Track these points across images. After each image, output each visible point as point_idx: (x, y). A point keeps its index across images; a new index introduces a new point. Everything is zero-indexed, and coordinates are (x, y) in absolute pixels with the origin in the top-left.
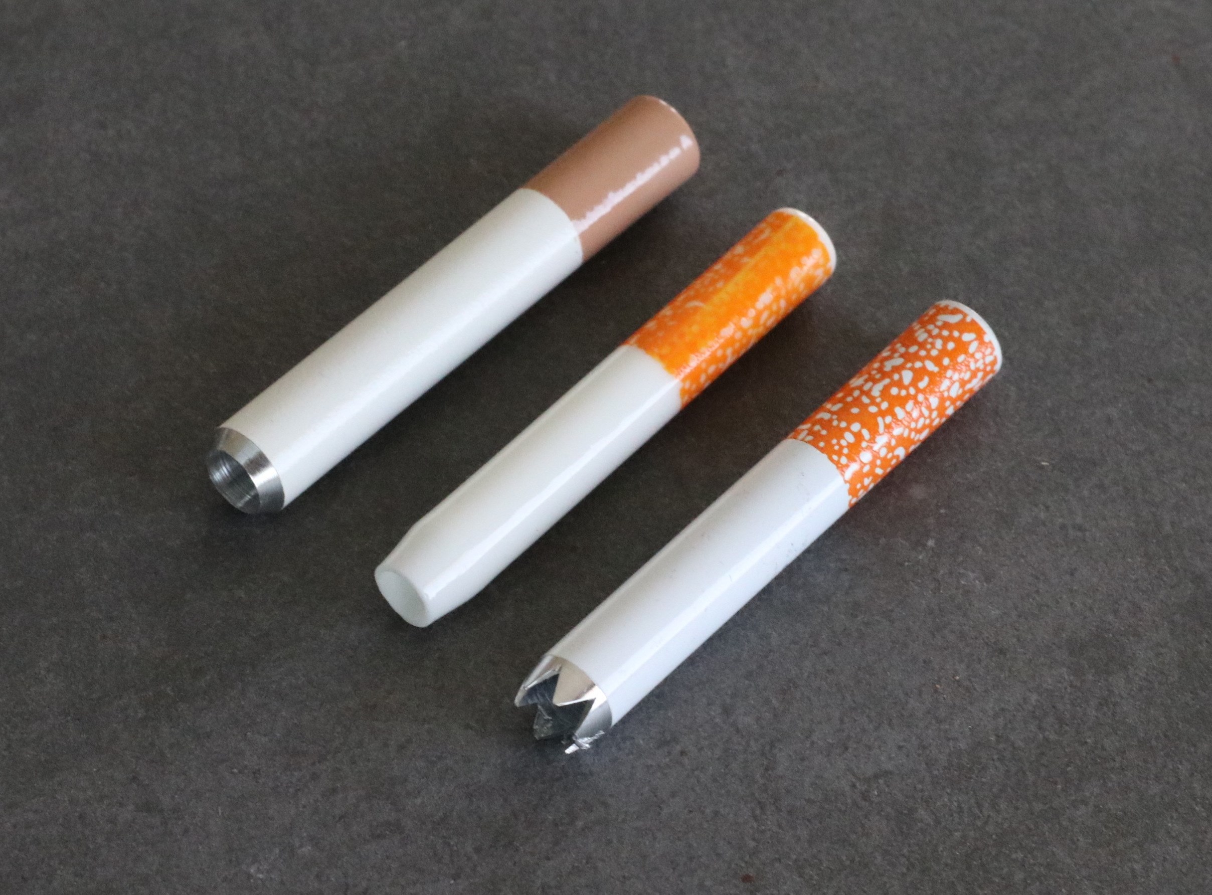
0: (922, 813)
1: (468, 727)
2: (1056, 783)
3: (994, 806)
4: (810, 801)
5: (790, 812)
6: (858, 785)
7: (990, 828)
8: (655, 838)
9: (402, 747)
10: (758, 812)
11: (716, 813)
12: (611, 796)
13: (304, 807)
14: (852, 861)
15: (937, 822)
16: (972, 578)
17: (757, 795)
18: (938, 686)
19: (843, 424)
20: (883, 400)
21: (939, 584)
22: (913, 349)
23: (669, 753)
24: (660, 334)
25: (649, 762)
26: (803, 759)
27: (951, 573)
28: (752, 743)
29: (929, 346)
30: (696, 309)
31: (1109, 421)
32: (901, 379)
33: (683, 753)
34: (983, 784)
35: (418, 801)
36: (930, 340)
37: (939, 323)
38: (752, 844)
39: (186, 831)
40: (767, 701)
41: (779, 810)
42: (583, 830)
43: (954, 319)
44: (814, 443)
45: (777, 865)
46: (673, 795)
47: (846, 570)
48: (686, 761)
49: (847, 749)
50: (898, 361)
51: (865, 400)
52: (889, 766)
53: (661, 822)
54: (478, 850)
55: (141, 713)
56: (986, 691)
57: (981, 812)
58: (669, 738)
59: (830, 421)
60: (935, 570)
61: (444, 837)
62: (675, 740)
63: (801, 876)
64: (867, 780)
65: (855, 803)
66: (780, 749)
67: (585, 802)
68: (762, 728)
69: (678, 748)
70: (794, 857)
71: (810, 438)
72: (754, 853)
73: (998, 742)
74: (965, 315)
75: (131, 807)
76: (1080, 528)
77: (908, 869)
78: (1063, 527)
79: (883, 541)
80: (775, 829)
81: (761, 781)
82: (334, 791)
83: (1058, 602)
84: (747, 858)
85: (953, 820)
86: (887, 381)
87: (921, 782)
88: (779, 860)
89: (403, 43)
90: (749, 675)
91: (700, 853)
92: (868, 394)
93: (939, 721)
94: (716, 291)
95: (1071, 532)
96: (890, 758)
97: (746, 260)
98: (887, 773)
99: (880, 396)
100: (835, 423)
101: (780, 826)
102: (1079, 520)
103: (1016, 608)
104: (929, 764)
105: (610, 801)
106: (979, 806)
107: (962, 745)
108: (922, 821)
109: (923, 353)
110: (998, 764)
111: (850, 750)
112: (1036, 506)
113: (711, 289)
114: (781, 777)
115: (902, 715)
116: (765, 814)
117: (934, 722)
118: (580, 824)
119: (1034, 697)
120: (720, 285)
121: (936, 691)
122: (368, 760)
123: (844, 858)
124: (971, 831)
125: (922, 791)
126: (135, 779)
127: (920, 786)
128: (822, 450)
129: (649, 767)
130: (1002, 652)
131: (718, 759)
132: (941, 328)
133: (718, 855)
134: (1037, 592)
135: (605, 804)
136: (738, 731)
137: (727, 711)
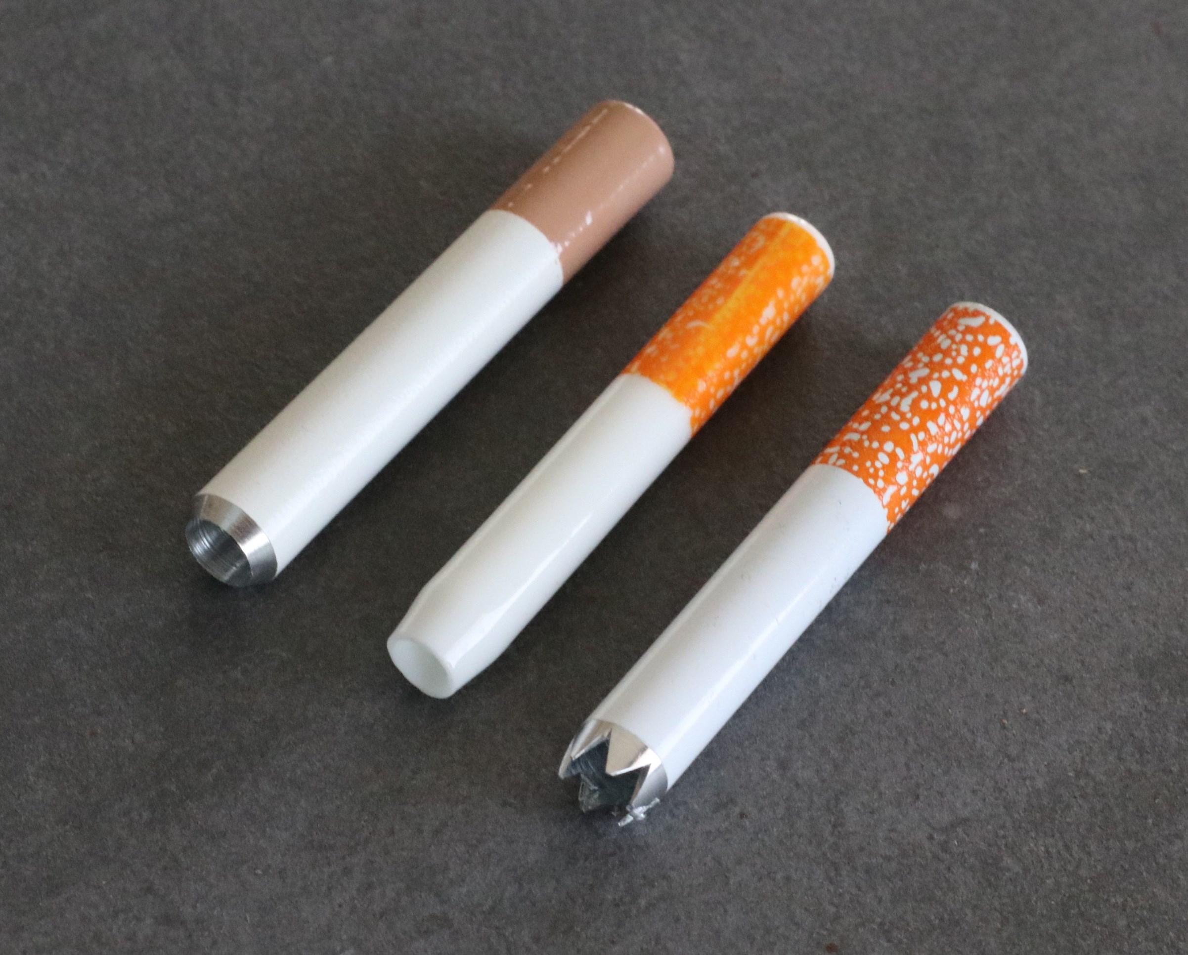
0: (1008, 861)
1: (505, 804)
2: (1146, 818)
3: (1084, 847)
4: (888, 859)
5: (867, 872)
6: (935, 836)
7: (1083, 872)
8: (726, 911)
9: (437, 832)
10: (832, 874)
11: (788, 879)
12: (672, 868)
13: (340, 906)
14: (942, 919)
15: (1026, 870)
16: (1024, 601)
17: (829, 855)
18: (1005, 721)
19: (875, 445)
20: (914, 415)
21: (989, 609)
22: (937, 358)
23: (728, 816)
24: (664, 359)
25: (708, 828)
26: (872, 812)
27: (1000, 597)
28: (815, 799)
29: (954, 354)
30: (698, 330)
31: (1144, 421)
32: (929, 389)
33: (742, 815)
34: (1069, 824)
35: (464, 890)
36: (954, 347)
37: (961, 328)
38: (833, 910)
39: (215, 943)
40: (824, 751)
41: (855, 869)
42: (647, 908)
43: (977, 322)
44: (848, 467)
45: (861, 930)
46: (739, 862)
47: (888, 602)
48: (747, 823)
49: (918, 797)
50: (924, 372)
51: (895, 416)
52: (966, 813)
53: (730, 893)
54: (537, 939)
55: (146, 815)
56: (1058, 723)
57: (1071, 855)
58: (725, 800)
59: (860, 442)
60: (983, 595)
61: (497, 928)
62: (732, 801)
63: (889, 941)
64: (944, 830)
65: (936, 857)
66: (847, 804)
67: (644, 877)
68: (824, 781)
69: (737, 810)
70: (878, 920)
71: (842, 462)
72: (837, 918)
73: (1077, 776)
74: (988, 318)
75: (149, 921)
76: (1132, 539)
77: (1002, 923)
78: (1113, 538)
79: (923, 567)
80: (854, 891)
81: (831, 840)
82: (370, 886)
83: (1118, 621)
84: (828, 926)
85: (1042, 867)
86: (915, 394)
87: (1003, 827)
88: (863, 925)
89: (329, 59)
90: (802, 724)
91: (776, 923)
92: (897, 409)
93: (1011, 760)
94: (717, 309)
95: (1121, 542)
96: (965, 804)
97: (743, 272)
98: (965, 821)
99: (911, 411)
100: (866, 444)
101: (859, 889)
102: (1128, 530)
103: (1075, 629)
104: (1009, 806)
105: (673, 874)
106: (1067, 848)
107: (1040, 783)
108: (1009, 870)
109: (949, 361)
110: (1080, 801)
111: (922, 798)
112: (1081, 517)
113: (711, 307)
114: (854, 833)
115: (971, 756)
116: (841, 875)
117: (1006, 760)
118: (643, 903)
119: (1109, 726)
120: (720, 301)
121: (1004, 727)
122: (403, 849)
123: (933, 917)
124: (1063, 876)
125: (1004, 837)
126: (149, 890)
127: (1002, 833)
128: (857, 474)
129: (709, 833)
130: (1067, 679)
131: (782, 819)
132: (964, 333)
133: (797, 924)
134: (1095, 611)
135: (665, 877)
136: (797, 785)
137: (783, 765)
